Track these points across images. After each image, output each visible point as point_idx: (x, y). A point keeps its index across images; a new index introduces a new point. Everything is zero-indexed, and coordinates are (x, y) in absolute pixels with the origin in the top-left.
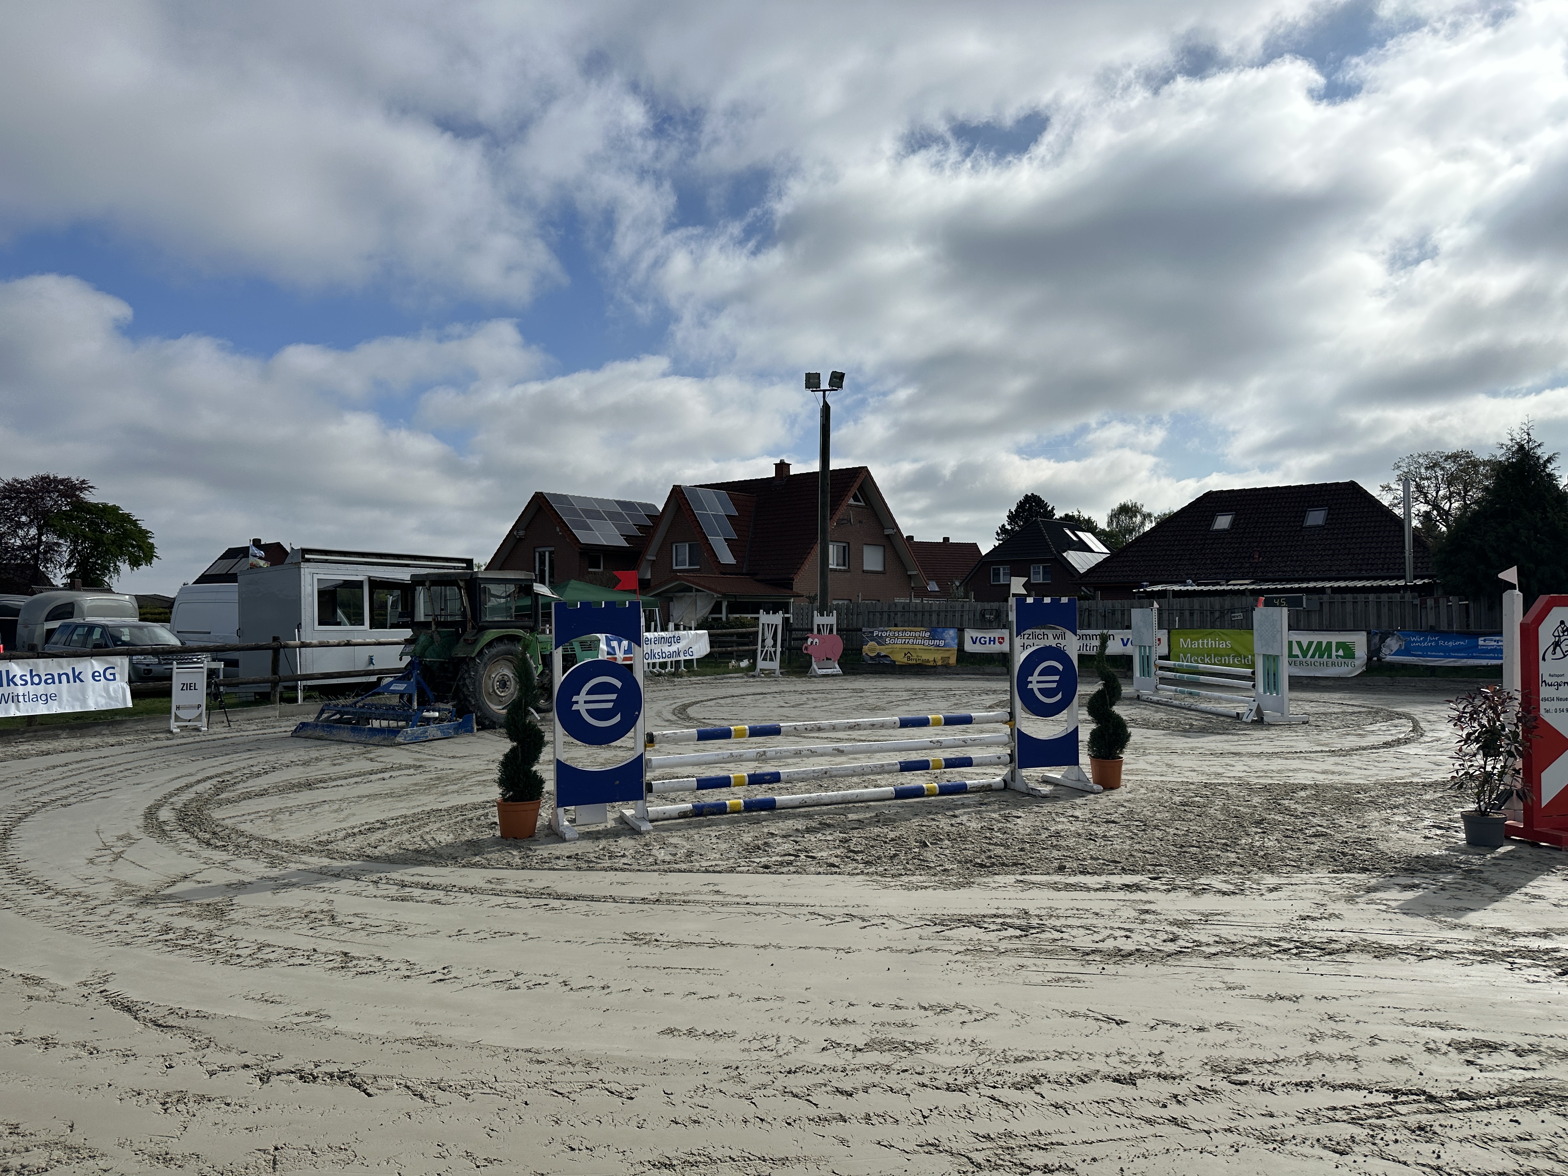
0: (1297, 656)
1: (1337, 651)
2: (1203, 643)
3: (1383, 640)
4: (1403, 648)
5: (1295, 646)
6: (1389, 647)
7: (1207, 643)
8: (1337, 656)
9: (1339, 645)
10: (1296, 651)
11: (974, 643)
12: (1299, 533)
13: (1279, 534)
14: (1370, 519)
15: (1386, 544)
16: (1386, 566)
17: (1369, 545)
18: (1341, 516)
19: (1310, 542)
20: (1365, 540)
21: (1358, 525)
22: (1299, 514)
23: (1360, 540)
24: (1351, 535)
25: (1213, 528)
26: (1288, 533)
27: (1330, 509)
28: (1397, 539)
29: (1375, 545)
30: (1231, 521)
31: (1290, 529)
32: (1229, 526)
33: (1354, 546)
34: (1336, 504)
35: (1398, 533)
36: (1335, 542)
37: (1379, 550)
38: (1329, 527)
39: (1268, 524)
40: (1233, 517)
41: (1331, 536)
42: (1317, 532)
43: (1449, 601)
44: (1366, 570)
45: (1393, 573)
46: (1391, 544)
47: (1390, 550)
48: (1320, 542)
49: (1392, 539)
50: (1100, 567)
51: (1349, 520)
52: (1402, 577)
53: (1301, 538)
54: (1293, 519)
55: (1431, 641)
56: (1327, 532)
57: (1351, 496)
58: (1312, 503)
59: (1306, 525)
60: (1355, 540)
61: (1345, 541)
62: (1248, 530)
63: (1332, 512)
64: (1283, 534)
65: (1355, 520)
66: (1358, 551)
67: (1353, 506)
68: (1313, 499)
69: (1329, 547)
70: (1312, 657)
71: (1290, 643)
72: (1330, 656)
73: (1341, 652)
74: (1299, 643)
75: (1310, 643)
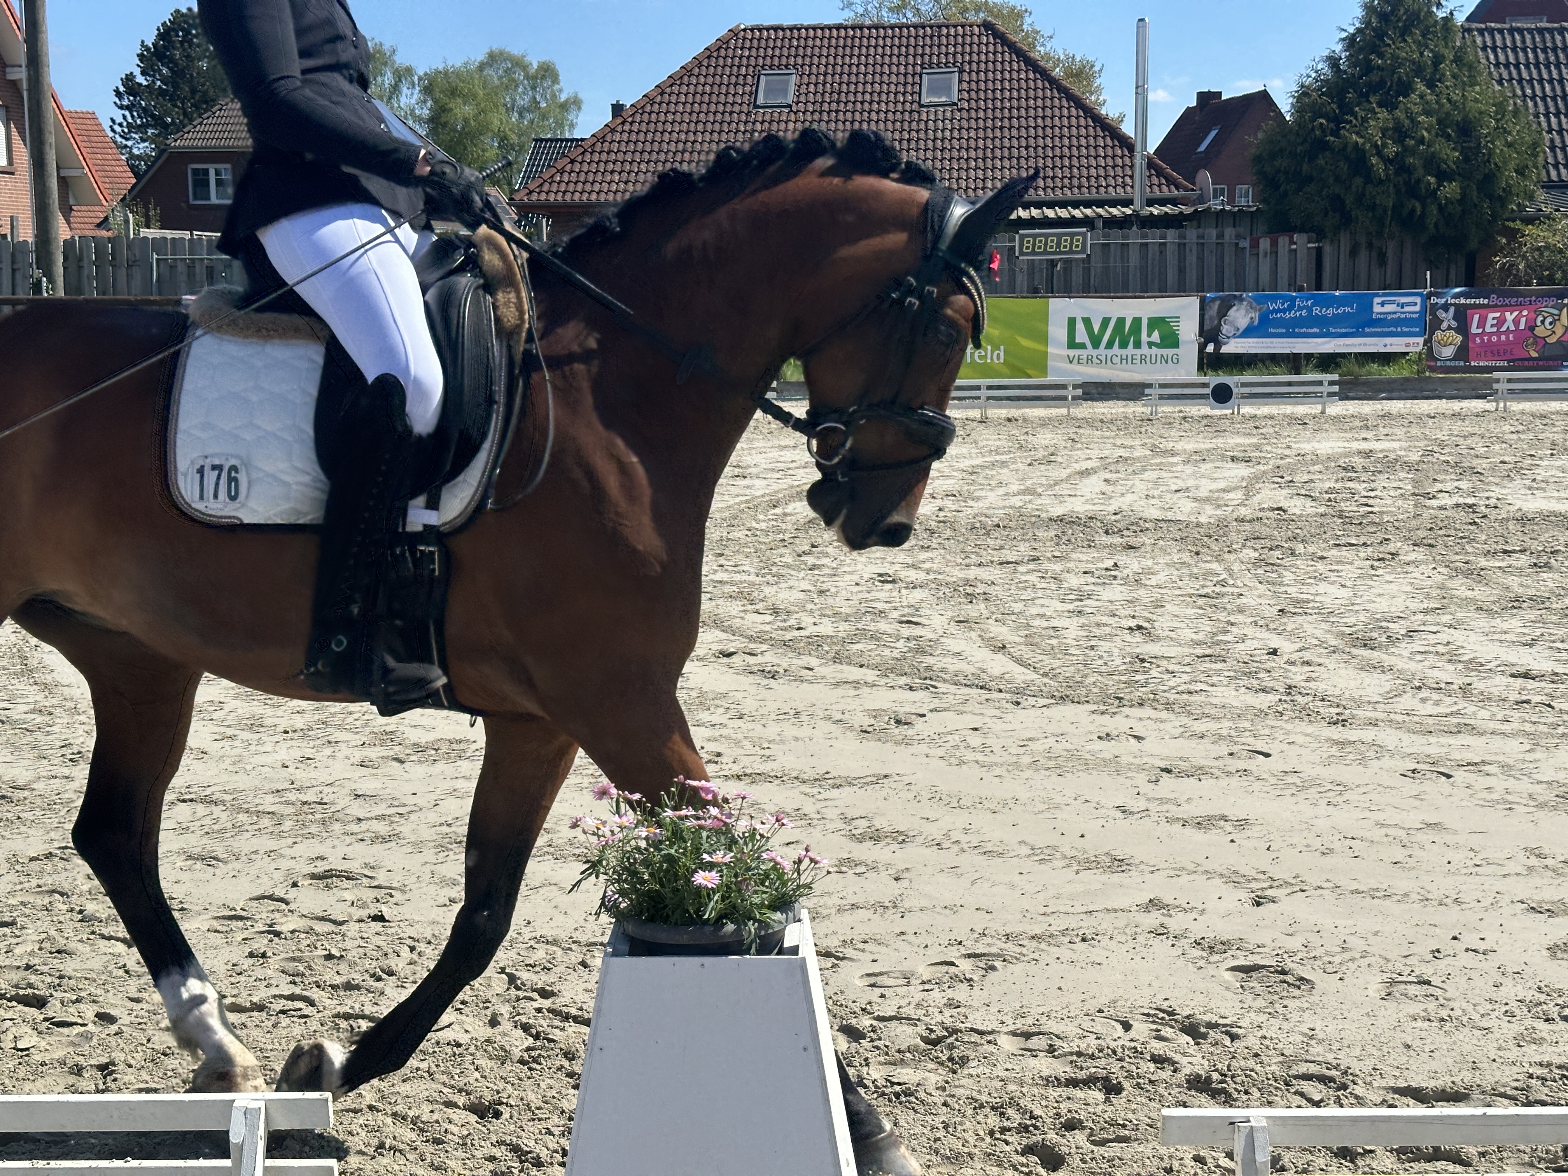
0: (1083, 346)
1: (1149, 335)
3: (1223, 313)
4: (1256, 323)
6: (1232, 323)
8: (1151, 344)
9: (1155, 323)
12: (916, 116)
13: (882, 116)
14: (1032, 93)
15: (1066, 142)
16: (1075, 182)
17: (1041, 142)
18: (982, 86)
19: (939, 134)
20: (1032, 132)
21: (1015, 103)
22: (910, 79)
23: (1023, 132)
24: (1006, 123)
25: (761, 101)
26: (898, 116)
27: (961, 71)
28: (1083, 131)
29: (1049, 142)
30: (792, 88)
31: (900, 107)
32: (790, 98)
33: (1015, 143)
34: (970, 63)
35: (1082, 122)
36: (981, 134)
37: (1058, 152)
38: (966, 105)
39: (860, 97)
40: (794, 79)
41: (973, 124)
42: (948, 115)
43: (1292, 242)
44: (1044, 189)
45: (1094, 195)
46: (1074, 141)
47: (1075, 152)
48: (956, 134)
49: (1074, 131)
50: (562, 172)
51: (998, 94)
52: (1127, 203)
53: (922, 126)
54: (901, 89)
55: (1300, 309)
56: (965, 114)
57: (991, 48)
58: (927, 58)
59: (925, 100)
60: (1014, 132)
61: (998, 133)
62: (826, 107)
63: (966, 77)
64: (890, 116)
65: (1007, 94)
66: (1024, 153)
67: (999, 67)
68: (928, 50)
69: (972, 143)
70: (1110, 345)
71: (1072, 322)
72: (1138, 345)
73: (1156, 337)
74: (1087, 322)
75: (1106, 322)
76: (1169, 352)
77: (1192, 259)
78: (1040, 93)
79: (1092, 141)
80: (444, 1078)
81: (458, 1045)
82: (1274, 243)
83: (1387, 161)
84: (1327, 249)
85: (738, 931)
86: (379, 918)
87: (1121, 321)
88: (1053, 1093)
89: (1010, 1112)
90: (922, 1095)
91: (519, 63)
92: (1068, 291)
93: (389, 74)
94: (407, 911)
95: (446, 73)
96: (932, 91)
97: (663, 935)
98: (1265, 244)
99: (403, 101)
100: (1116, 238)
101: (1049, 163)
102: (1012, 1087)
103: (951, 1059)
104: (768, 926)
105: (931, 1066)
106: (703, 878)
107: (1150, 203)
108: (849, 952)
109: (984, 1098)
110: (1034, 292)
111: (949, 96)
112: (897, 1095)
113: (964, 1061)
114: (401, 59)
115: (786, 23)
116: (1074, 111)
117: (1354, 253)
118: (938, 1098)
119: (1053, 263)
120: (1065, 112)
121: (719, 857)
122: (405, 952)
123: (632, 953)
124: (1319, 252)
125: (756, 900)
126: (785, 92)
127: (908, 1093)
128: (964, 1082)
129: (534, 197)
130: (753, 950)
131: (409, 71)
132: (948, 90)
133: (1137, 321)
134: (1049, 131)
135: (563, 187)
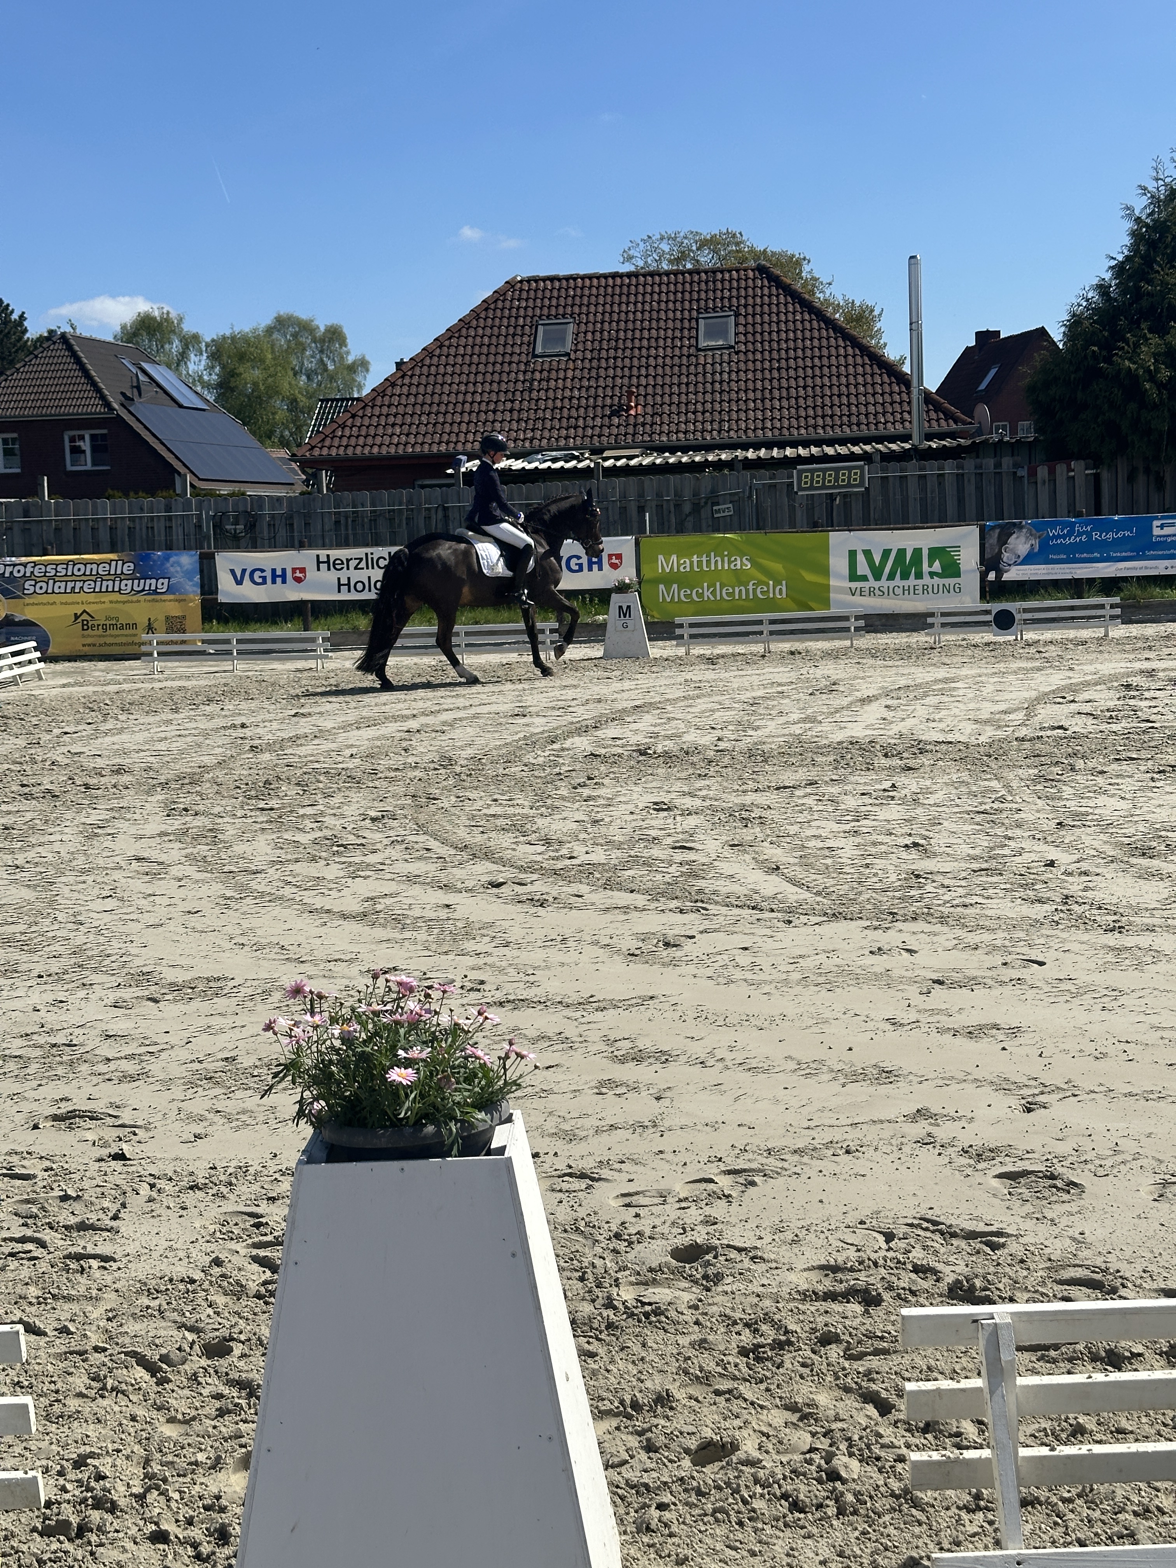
0: (864, 578)
1: (930, 566)
2: (700, 563)
3: (1003, 541)
4: (1036, 550)
5: (861, 558)
6: (1013, 551)
7: (708, 562)
8: (932, 574)
9: (936, 553)
10: (863, 568)
11: (239, 582)
12: (694, 360)
13: (660, 361)
14: (808, 334)
15: (843, 380)
16: (854, 419)
17: (818, 381)
18: (758, 328)
19: (717, 377)
20: (809, 372)
21: (791, 344)
22: (686, 324)
23: (801, 372)
24: (783, 364)
25: (539, 350)
26: (676, 360)
27: (737, 315)
28: (860, 370)
29: (826, 381)
30: (570, 338)
31: (677, 352)
32: (569, 347)
33: (793, 383)
34: (745, 306)
35: (859, 360)
36: (759, 375)
37: (835, 390)
38: (743, 348)
39: (637, 343)
40: (571, 328)
41: (750, 365)
42: (726, 358)
43: (1070, 469)
44: (823, 428)
45: (873, 431)
46: (852, 380)
47: (853, 390)
48: (734, 376)
49: (851, 370)
50: (343, 426)
51: (775, 336)
52: (906, 438)
53: (700, 369)
54: (678, 334)
55: (1080, 534)
56: (742, 357)
57: (766, 291)
58: (702, 303)
59: (702, 344)
60: (792, 373)
61: (775, 374)
62: (604, 354)
63: (742, 320)
64: (668, 361)
65: (783, 336)
66: (802, 392)
67: (774, 309)
68: (703, 295)
69: (751, 385)
70: (891, 577)
71: (852, 554)
72: (919, 576)
73: (937, 566)
74: (868, 553)
75: (886, 553)
76: (952, 581)
77: (970, 489)
78: (816, 334)
79: (869, 379)
80: (175, 1316)
81: (192, 1281)
82: (1052, 472)
83: (1160, 386)
84: (1105, 475)
85: (438, 1133)
86: (120, 1157)
87: (902, 552)
88: (809, 1307)
89: (764, 1328)
90: (672, 1314)
91: (306, 327)
92: (848, 525)
93: (176, 343)
94: (149, 1149)
95: (233, 338)
96: (709, 335)
97: (359, 1140)
98: (1042, 472)
99: (192, 367)
100: (894, 471)
101: (827, 401)
102: (767, 1303)
103: (706, 1277)
104: (472, 1125)
105: (685, 1284)
106: (397, 1075)
107: (929, 437)
108: (605, 1173)
109: (738, 1315)
110: (814, 526)
111: (726, 339)
112: (647, 1315)
113: (718, 1278)
114: (188, 327)
115: (562, 273)
116: (850, 350)
117: (1131, 478)
118: (689, 1316)
119: (832, 497)
120: (842, 351)
121: (415, 1053)
122: (145, 1189)
123: (329, 1160)
124: (1097, 477)
125: (458, 1098)
126: (563, 340)
127: (658, 1312)
128: (719, 1299)
129: (316, 452)
130: (455, 1151)
131: (196, 338)
132: (724, 334)
133: (917, 552)
134: (826, 371)
135: (345, 442)
